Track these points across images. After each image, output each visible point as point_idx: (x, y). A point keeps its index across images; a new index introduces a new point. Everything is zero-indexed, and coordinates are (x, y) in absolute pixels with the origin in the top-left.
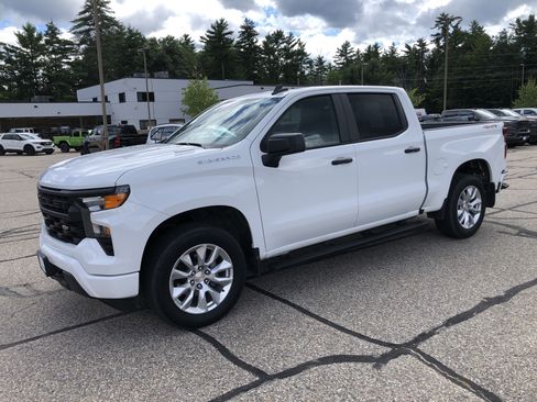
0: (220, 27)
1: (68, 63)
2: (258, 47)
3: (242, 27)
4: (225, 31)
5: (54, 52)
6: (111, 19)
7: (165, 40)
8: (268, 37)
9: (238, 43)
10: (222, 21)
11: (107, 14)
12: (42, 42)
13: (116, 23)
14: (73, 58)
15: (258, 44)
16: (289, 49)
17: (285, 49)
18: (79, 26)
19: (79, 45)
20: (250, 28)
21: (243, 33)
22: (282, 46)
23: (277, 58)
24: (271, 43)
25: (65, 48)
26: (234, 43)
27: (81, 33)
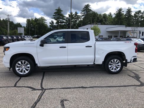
0: (120, 10)
1: (78, 21)
2: (132, 15)
3: (127, 10)
4: (121, 11)
5: (76, 18)
6: (90, 10)
7: (103, 14)
8: (136, 12)
9: (125, 14)
10: (121, 8)
11: (89, 8)
12: (74, 16)
13: (91, 11)
14: (80, 20)
15: (132, 14)
16: (143, 16)
17: (141, 16)
18: (83, 12)
19: (82, 16)
20: (130, 10)
21: (127, 11)
22: (140, 15)
23: (138, 18)
24: (137, 14)
25: (78, 17)
26: (124, 14)
27: (83, 13)
